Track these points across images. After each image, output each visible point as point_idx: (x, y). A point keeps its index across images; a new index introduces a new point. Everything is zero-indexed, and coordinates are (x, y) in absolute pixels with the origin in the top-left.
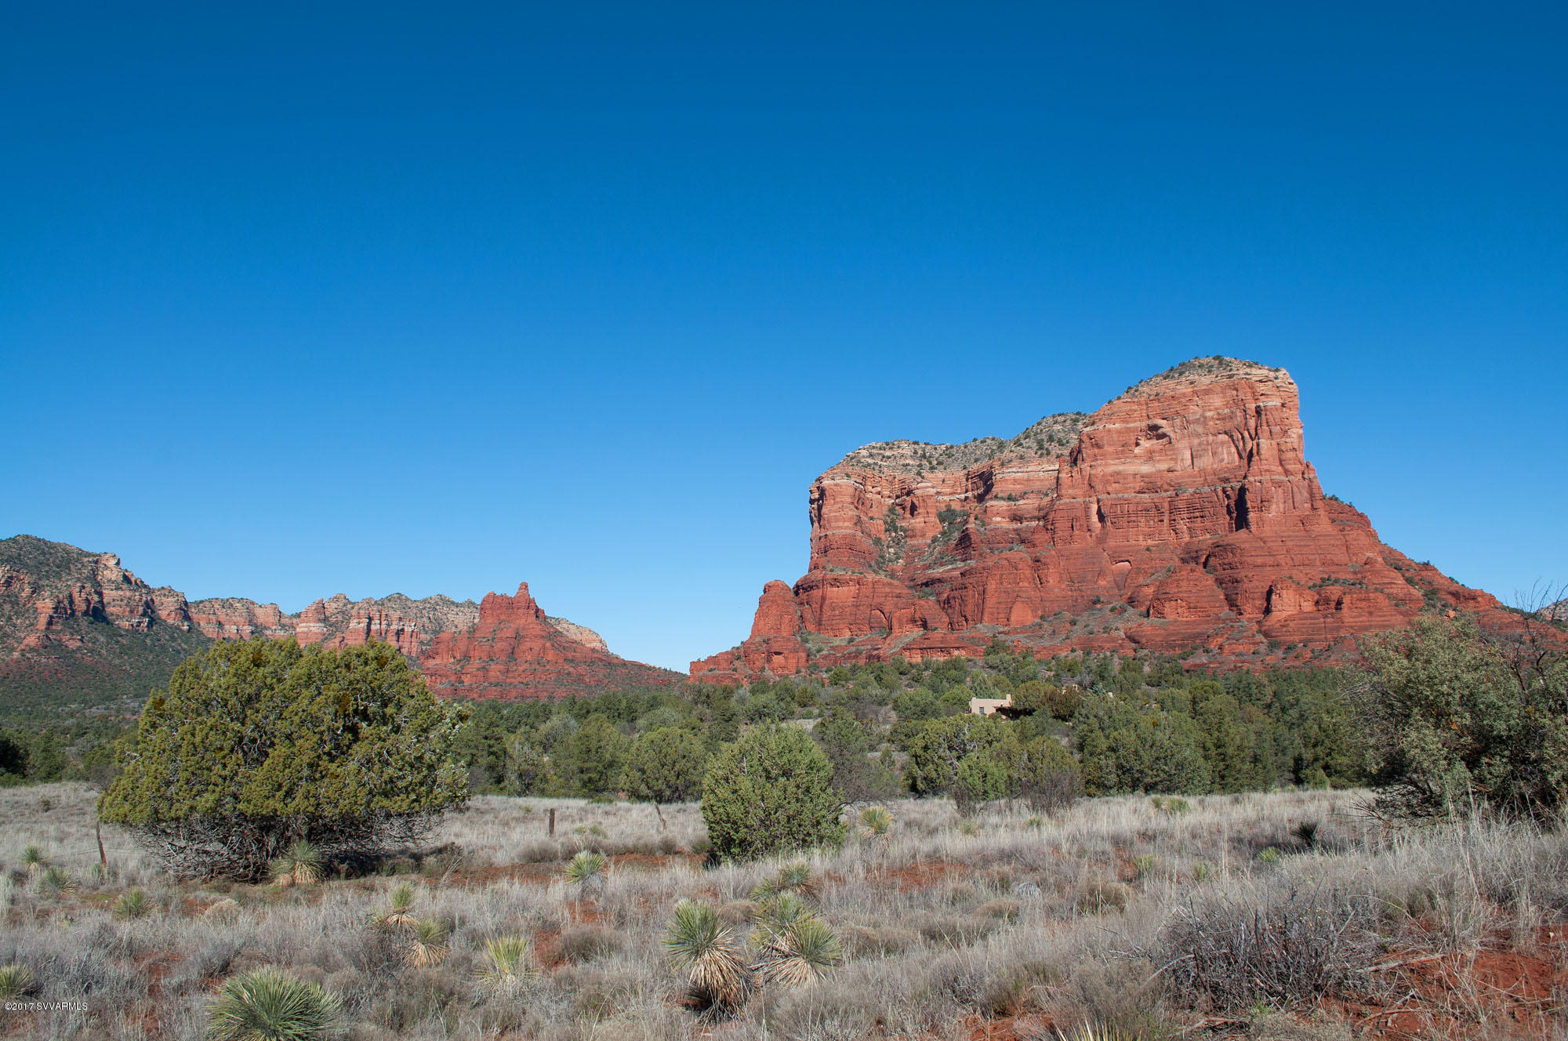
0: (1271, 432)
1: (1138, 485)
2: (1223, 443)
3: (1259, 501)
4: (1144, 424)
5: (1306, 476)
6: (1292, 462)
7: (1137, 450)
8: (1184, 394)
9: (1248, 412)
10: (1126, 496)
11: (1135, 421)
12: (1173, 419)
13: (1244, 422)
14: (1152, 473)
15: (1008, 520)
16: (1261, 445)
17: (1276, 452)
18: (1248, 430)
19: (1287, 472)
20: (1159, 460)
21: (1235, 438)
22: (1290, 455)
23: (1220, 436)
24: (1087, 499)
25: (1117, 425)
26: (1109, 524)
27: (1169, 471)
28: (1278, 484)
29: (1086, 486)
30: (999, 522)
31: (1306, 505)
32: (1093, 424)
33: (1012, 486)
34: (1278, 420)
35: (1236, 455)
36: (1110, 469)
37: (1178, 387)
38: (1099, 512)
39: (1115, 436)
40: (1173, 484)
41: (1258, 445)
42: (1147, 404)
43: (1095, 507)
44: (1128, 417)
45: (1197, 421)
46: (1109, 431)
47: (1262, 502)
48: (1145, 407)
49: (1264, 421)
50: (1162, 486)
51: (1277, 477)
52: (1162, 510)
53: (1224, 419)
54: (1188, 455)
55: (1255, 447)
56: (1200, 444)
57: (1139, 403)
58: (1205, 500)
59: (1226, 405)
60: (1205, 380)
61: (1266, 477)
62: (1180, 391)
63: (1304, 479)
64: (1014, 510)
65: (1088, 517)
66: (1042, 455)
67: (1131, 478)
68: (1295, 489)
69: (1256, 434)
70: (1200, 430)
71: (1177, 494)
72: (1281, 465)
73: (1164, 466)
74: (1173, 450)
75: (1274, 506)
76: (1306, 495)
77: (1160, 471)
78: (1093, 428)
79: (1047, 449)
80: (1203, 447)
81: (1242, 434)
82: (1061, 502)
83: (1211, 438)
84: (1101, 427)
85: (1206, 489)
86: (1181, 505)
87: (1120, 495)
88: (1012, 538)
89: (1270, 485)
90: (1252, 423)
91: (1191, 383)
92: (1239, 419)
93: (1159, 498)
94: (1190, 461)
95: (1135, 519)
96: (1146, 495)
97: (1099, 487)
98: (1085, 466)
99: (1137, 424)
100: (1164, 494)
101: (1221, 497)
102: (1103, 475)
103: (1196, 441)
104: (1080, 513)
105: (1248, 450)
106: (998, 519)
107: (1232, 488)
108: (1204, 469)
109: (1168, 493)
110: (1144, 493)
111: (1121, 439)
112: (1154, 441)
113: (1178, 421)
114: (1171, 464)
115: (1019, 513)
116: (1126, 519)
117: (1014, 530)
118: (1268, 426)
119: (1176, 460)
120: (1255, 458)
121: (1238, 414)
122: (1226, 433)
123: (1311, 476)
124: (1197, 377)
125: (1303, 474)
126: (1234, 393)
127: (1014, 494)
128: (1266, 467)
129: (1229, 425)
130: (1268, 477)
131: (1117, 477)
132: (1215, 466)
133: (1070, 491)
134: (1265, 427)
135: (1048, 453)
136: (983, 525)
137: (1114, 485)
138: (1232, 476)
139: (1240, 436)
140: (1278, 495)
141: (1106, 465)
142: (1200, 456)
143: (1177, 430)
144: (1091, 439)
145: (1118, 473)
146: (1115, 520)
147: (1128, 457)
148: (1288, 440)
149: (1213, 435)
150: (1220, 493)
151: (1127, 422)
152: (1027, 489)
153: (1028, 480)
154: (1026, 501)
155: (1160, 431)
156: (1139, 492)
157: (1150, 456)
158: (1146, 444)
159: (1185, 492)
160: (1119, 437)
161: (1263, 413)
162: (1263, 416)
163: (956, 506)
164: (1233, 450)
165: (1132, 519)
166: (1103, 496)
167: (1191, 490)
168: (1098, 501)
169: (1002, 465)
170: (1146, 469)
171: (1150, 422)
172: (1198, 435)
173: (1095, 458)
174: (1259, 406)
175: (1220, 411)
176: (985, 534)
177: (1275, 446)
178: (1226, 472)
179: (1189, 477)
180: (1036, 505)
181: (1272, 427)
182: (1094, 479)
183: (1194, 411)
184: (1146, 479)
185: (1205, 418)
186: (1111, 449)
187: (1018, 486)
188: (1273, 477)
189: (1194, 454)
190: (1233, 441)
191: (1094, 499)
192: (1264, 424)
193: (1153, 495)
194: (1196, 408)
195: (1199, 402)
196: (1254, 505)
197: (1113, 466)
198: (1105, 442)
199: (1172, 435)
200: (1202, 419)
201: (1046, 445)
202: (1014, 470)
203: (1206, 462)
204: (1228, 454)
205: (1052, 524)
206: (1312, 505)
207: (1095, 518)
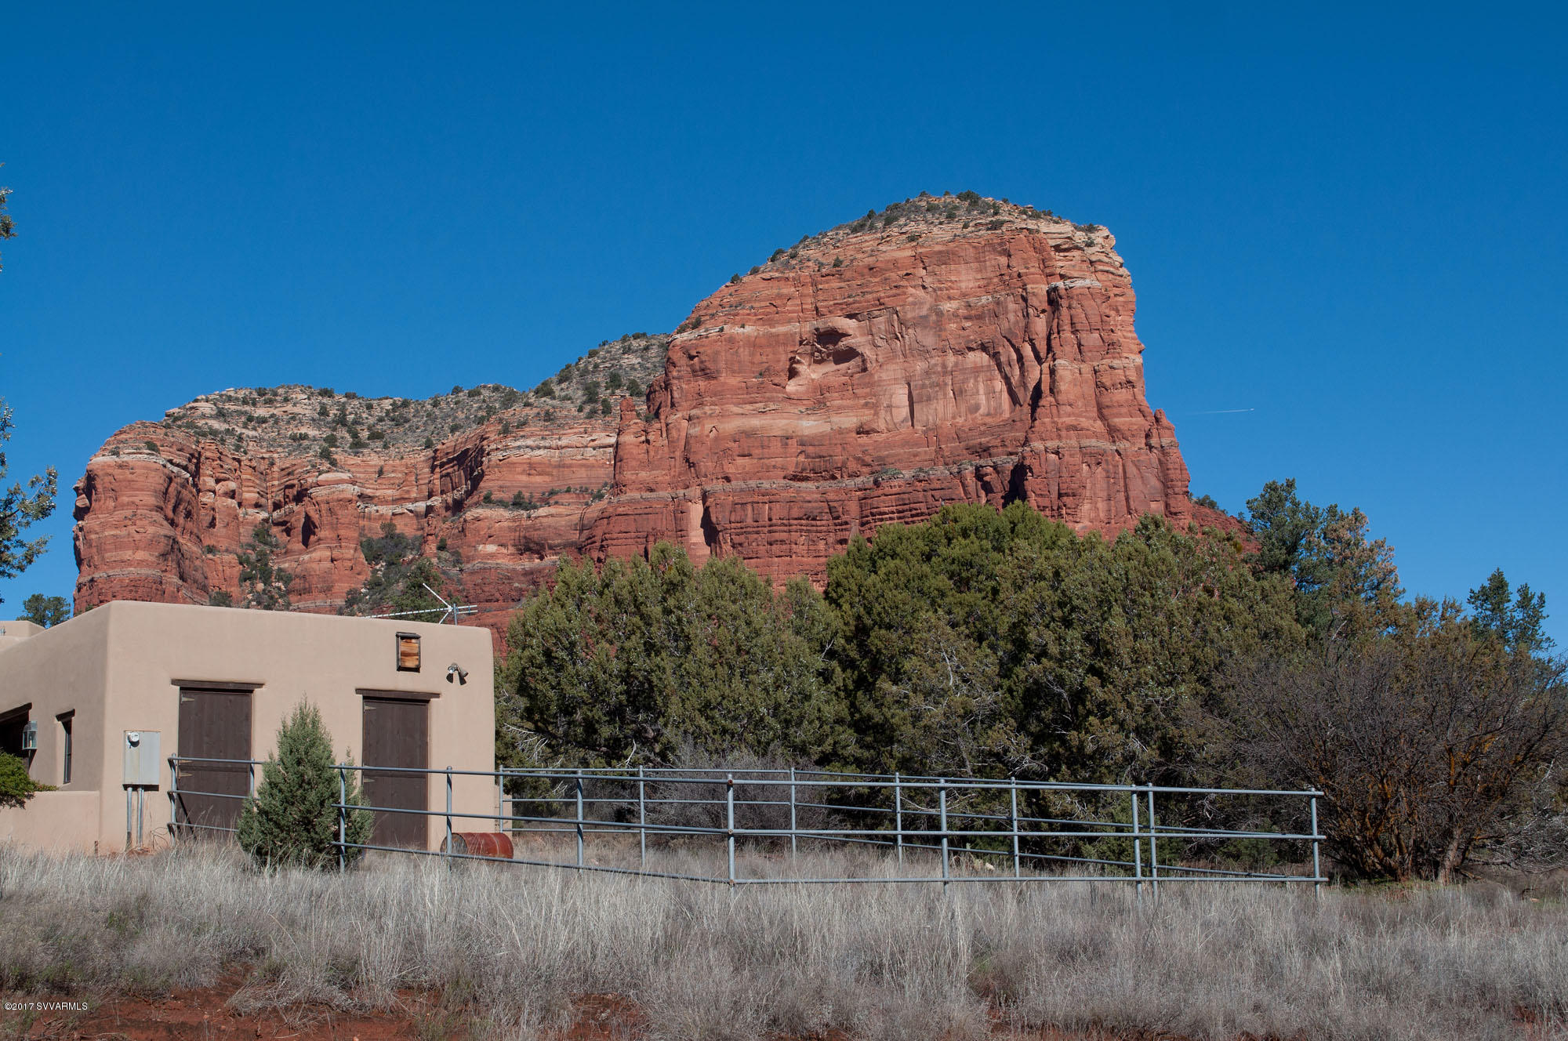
0: (1080, 345)
1: (793, 461)
2: (977, 370)
3: (1055, 495)
4: (807, 328)
5: (1154, 441)
6: (1124, 410)
7: (792, 387)
8: (895, 264)
9: (1033, 301)
10: (766, 485)
11: (789, 322)
12: (871, 317)
13: (1022, 324)
14: (823, 436)
15: (512, 550)
16: (1060, 372)
17: (1089, 389)
18: (1031, 342)
19: (1113, 432)
20: (839, 408)
21: (1003, 359)
22: (1122, 395)
23: (971, 355)
24: (681, 492)
25: (749, 329)
26: (727, 547)
27: (861, 431)
28: (1097, 459)
29: (679, 462)
30: (492, 556)
31: (1153, 505)
32: (697, 325)
33: (524, 478)
34: (1095, 320)
35: (1005, 396)
36: (731, 426)
37: (882, 248)
38: (707, 523)
39: (744, 353)
40: (868, 459)
41: (1052, 372)
42: (814, 284)
43: (696, 511)
44: (772, 312)
45: (921, 322)
46: (731, 340)
47: (1060, 495)
48: (810, 290)
49: (1066, 321)
50: (844, 464)
51: (1093, 442)
52: (845, 518)
53: (980, 317)
54: (901, 396)
55: (1046, 378)
56: (927, 373)
57: (798, 282)
58: (937, 494)
59: (985, 288)
60: (941, 234)
61: (1071, 442)
62: (888, 256)
63: (1150, 447)
64: (527, 528)
65: (681, 532)
66: (593, 412)
67: (776, 448)
68: (1132, 470)
69: (1049, 349)
70: (929, 340)
71: (876, 483)
72: (1102, 416)
73: (849, 421)
74: (871, 385)
75: (1086, 507)
76: (1154, 482)
77: (840, 431)
78: (695, 334)
79: (604, 401)
80: (934, 378)
81: (1018, 351)
82: (623, 498)
83: (951, 359)
84: (714, 332)
85: (941, 471)
86: (886, 505)
87: (753, 483)
88: (517, 589)
89: (1078, 458)
90: (1040, 325)
91: (912, 239)
92: (1011, 316)
93: (837, 492)
94: (905, 411)
95: (784, 536)
96: (811, 485)
97: (707, 465)
98: (677, 418)
99: (794, 328)
100: (850, 483)
101: (972, 488)
102: (716, 439)
103: (920, 366)
104: (664, 523)
105: (1031, 386)
106: (491, 548)
107: (995, 467)
108: (936, 428)
109: (859, 480)
110: (806, 479)
111: (757, 359)
112: (830, 367)
113: (881, 322)
114: (866, 416)
115: (535, 535)
116: (764, 537)
117: (526, 573)
118: (1075, 332)
119: (875, 407)
120: (1047, 400)
121: (1012, 306)
122: (984, 348)
123: (1165, 441)
124: (923, 227)
125: (1148, 436)
126: (1003, 260)
127: (527, 495)
128: (1069, 420)
129: (990, 331)
130: (1074, 442)
131: (748, 443)
132: (960, 421)
133: (643, 475)
134: (1067, 334)
135: (607, 410)
136: (458, 562)
137: (740, 461)
138: (997, 442)
139: (1014, 356)
140: (1094, 481)
141: (722, 416)
142: (929, 399)
143: (879, 342)
144: (691, 358)
145: (750, 433)
146: (741, 539)
147: (770, 400)
148: (1116, 363)
149: (958, 352)
150: (970, 480)
151: (771, 323)
152: (556, 485)
153: (561, 466)
154: (552, 510)
155: (843, 344)
156: (795, 478)
157: (819, 400)
158: (811, 373)
159: (894, 477)
160: (752, 355)
161: (1064, 303)
162: (1064, 311)
163: (406, 528)
164: (999, 385)
165: (777, 536)
166: (717, 486)
167: (908, 474)
168: (704, 497)
169: (505, 431)
170: (810, 425)
171: (821, 324)
172: (925, 353)
173: (699, 399)
174: (1055, 289)
175: (972, 300)
176: (460, 582)
177: (1088, 374)
178: (982, 434)
179: (906, 443)
180: (575, 518)
181: (1083, 335)
182: (695, 447)
183: (917, 299)
184: (810, 450)
185: (940, 314)
186: (734, 381)
187: (538, 479)
188: (1085, 442)
189: (915, 393)
190: (999, 365)
191: (695, 492)
192: (1067, 327)
193: (825, 485)
194: (921, 293)
195: (928, 281)
196: (1045, 502)
197: (739, 419)
198: (722, 365)
199: (868, 352)
200: (934, 318)
201: (603, 393)
202: (529, 442)
203: (941, 411)
204: (987, 394)
205: (602, 548)
206: (1167, 505)
207: (697, 535)
